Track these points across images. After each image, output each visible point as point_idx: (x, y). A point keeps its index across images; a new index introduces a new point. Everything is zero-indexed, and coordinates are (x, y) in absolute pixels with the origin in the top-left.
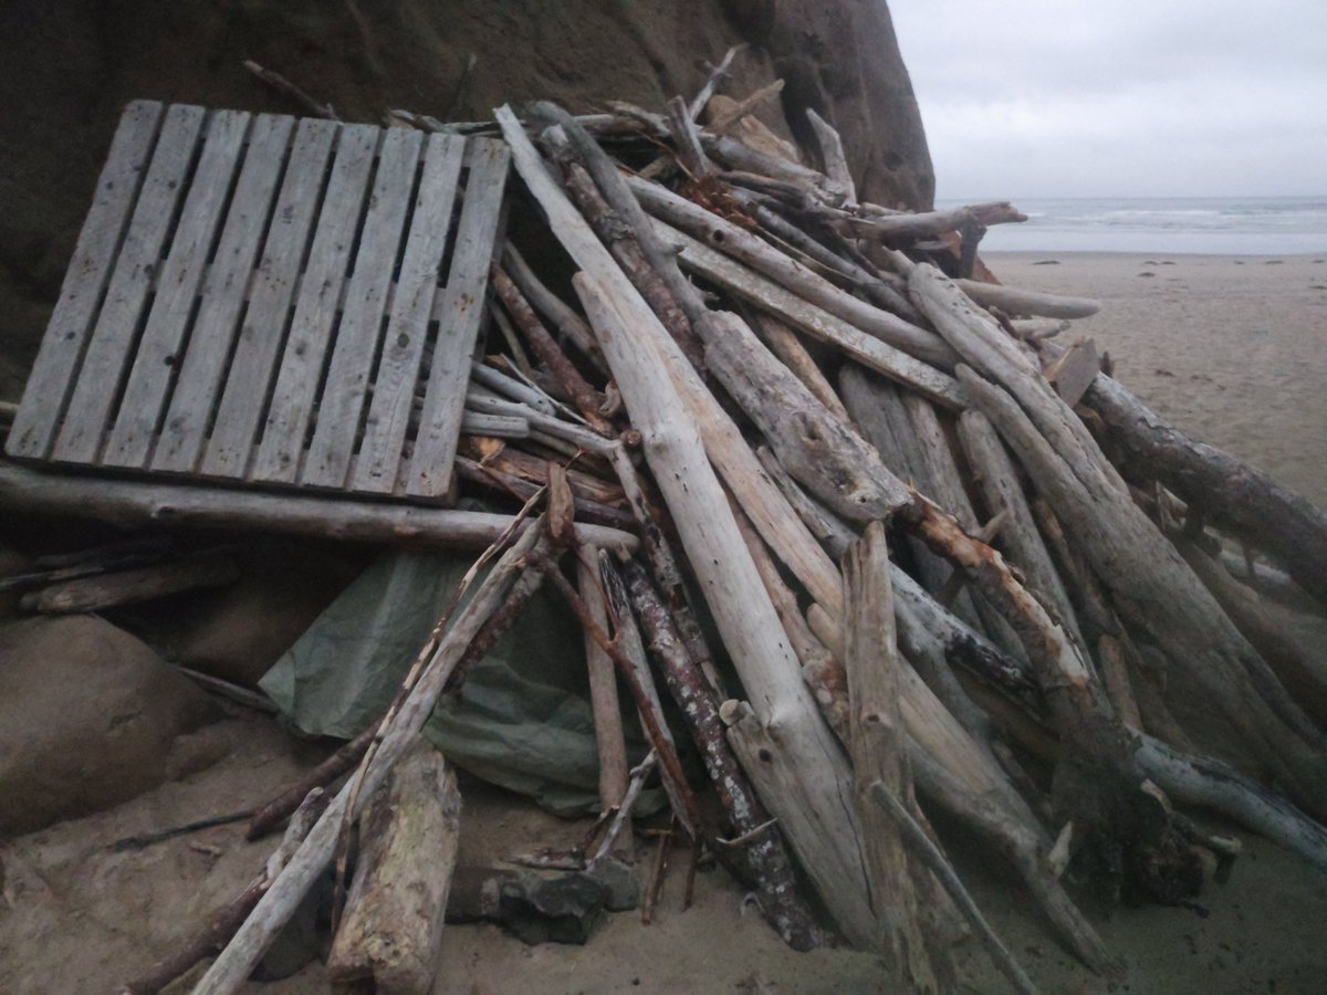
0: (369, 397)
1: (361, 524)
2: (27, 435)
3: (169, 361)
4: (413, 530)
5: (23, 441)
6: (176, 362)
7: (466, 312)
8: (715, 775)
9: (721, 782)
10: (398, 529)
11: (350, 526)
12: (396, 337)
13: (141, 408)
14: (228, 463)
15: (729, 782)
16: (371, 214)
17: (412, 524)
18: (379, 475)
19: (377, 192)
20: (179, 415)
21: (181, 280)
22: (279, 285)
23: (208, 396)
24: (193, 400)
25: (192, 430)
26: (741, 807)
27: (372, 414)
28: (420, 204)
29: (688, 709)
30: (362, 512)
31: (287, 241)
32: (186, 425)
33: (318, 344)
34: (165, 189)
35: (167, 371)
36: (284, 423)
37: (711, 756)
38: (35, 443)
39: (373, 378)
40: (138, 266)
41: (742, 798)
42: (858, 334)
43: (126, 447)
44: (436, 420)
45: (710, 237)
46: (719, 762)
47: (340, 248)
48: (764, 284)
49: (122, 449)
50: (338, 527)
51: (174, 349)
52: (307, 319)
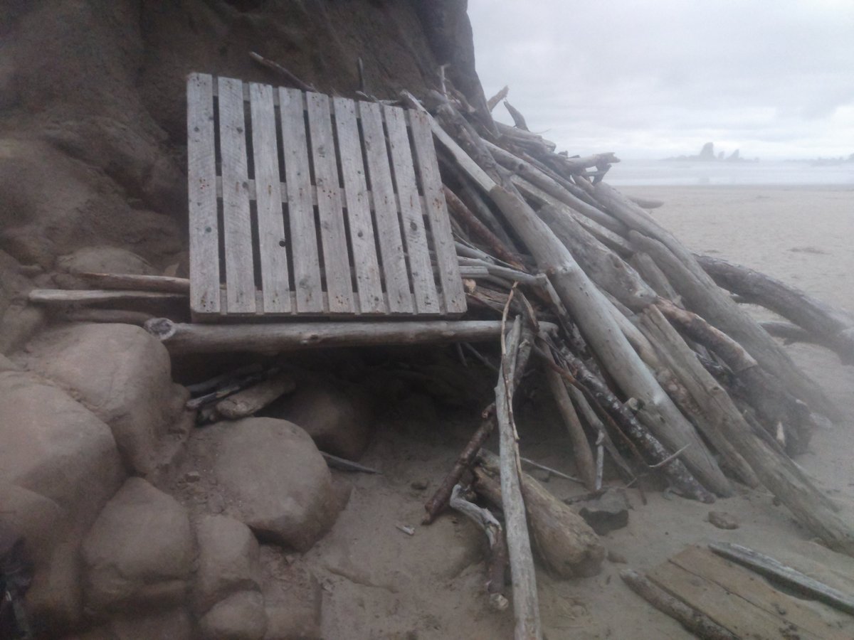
0: (407, 260)
1: (423, 334)
2: (204, 297)
3: (282, 244)
4: (452, 333)
5: (203, 302)
6: (287, 243)
7: (441, 209)
8: (639, 435)
9: (643, 438)
10: (444, 333)
11: (418, 335)
12: (409, 224)
13: (275, 274)
14: (344, 304)
15: (648, 436)
16: (369, 153)
17: (451, 330)
18: (430, 304)
19: (367, 139)
20: (302, 278)
21: (270, 192)
22: (332, 195)
23: (316, 265)
24: (306, 267)
25: (315, 286)
26: (659, 447)
27: (413, 270)
28: (393, 146)
29: (614, 407)
30: (421, 327)
31: (324, 167)
32: (310, 283)
33: (368, 231)
34: (235, 132)
35: (284, 249)
36: (368, 278)
37: (634, 426)
38: (212, 302)
39: (405, 250)
40: (237, 183)
41: (657, 442)
42: (584, 217)
43: (276, 300)
44: (448, 270)
45: (517, 167)
46: (640, 428)
47: (359, 172)
48: (542, 193)
49: (274, 301)
50: (411, 336)
51: (282, 236)
52: (357, 215)
